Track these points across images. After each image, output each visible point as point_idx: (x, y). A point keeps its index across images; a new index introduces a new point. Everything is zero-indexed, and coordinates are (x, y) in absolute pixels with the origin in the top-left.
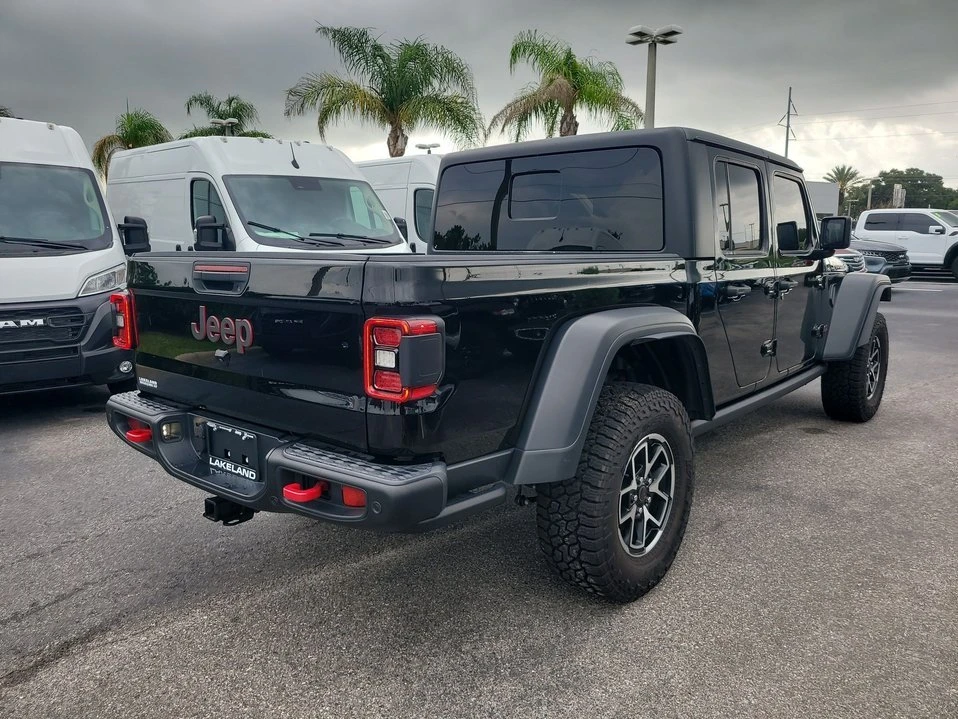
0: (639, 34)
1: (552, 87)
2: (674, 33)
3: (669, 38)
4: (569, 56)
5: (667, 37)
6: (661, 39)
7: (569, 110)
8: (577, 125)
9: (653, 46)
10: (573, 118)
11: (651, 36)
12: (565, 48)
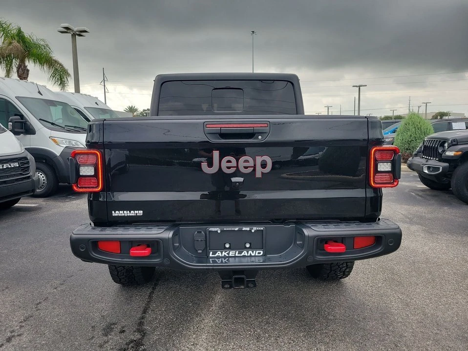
0: (67, 28)
1: (11, 47)
2: (85, 31)
3: (82, 34)
4: (20, 32)
5: (81, 33)
6: (78, 33)
7: (22, 61)
8: (28, 71)
9: (74, 35)
10: (25, 67)
11: (73, 31)
12: (16, 27)
